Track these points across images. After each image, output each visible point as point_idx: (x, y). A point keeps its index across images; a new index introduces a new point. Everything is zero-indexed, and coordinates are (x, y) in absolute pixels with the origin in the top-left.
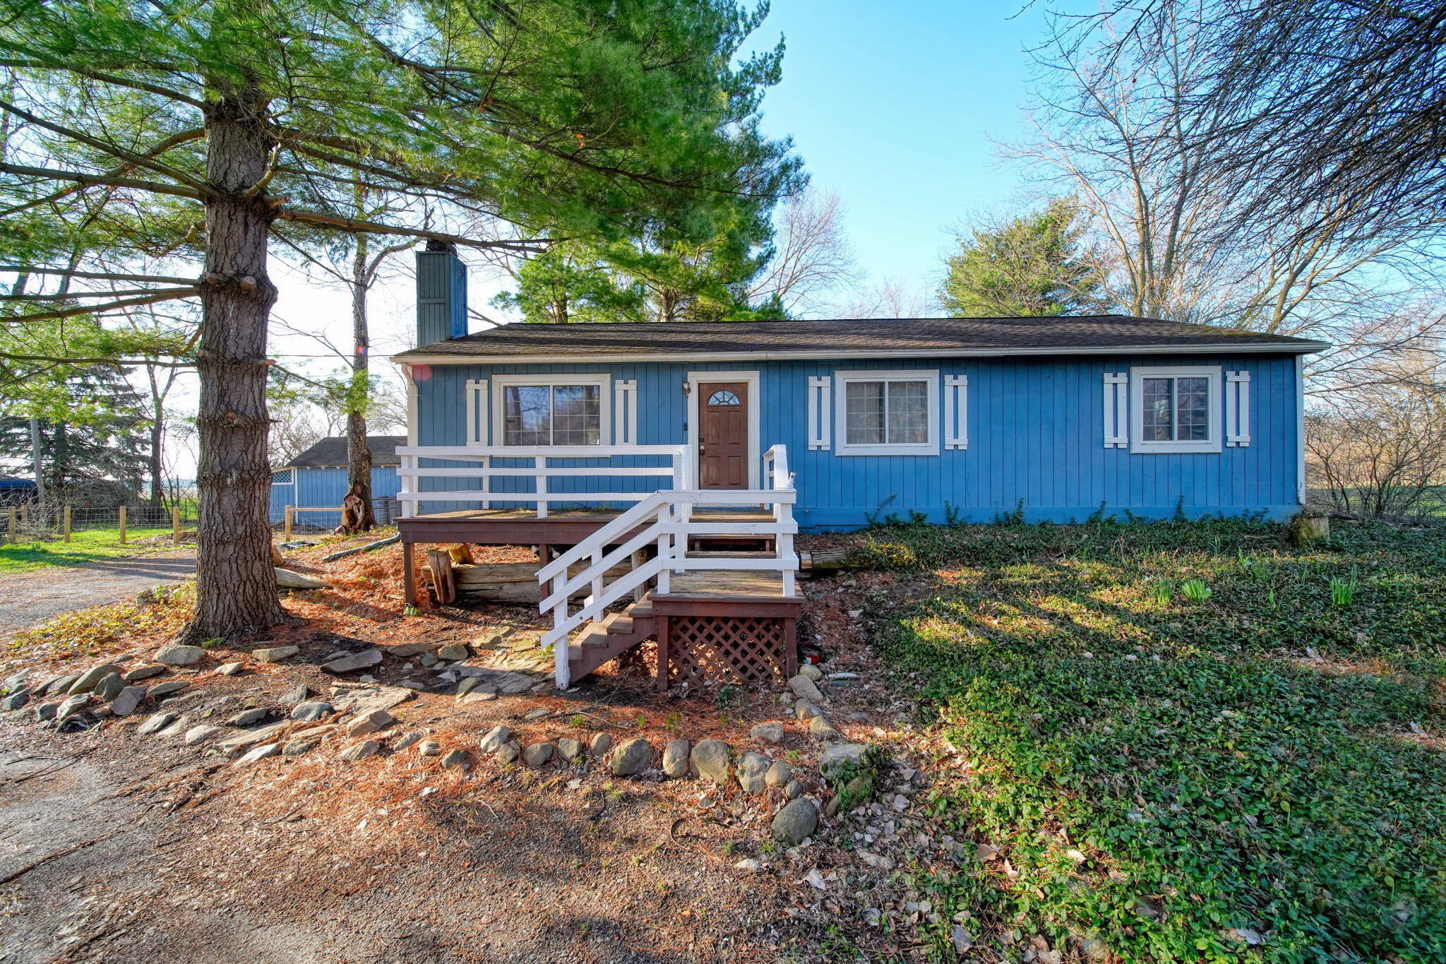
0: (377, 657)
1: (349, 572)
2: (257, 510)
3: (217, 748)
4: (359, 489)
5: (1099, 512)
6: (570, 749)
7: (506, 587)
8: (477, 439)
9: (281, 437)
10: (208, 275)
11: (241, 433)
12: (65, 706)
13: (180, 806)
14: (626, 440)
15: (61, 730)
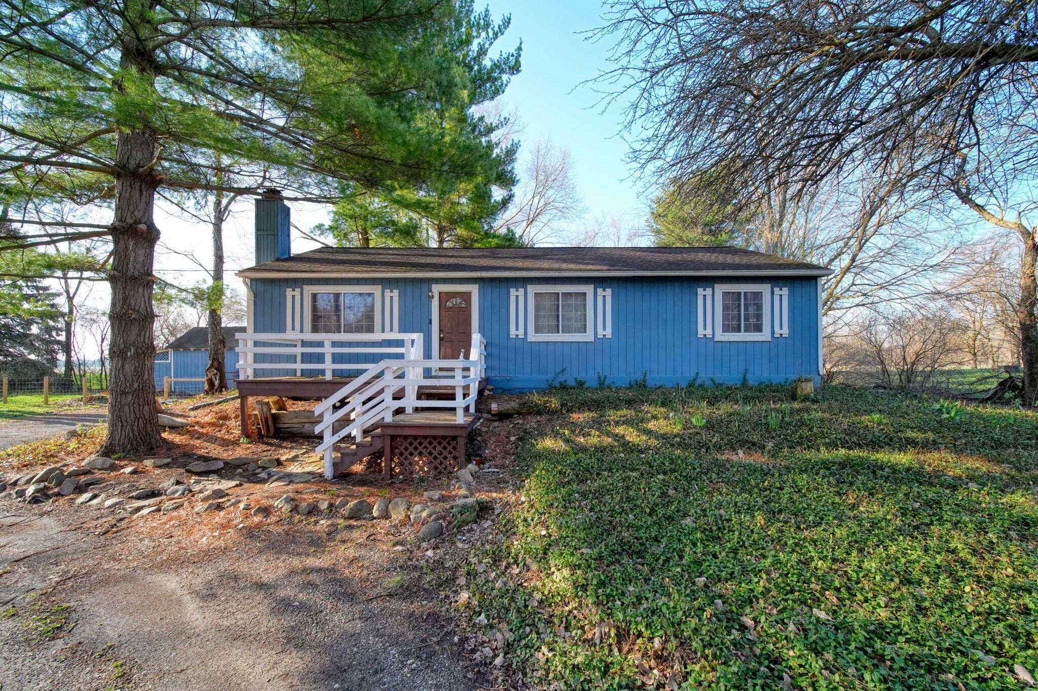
0: (221, 465)
1: (205, 417)
2: (146, 373)
3: (123, 509)
4: (216, 364)
5: (694, 380)
6: (324, 506)
7: (307, 426)
8: (293, 329)
9: (162, 326)
10: (117, 223)
11: (137, 324)
12: (31, 490)
13: (105, 533)
14: (391, 330)
15: (30, 502)
